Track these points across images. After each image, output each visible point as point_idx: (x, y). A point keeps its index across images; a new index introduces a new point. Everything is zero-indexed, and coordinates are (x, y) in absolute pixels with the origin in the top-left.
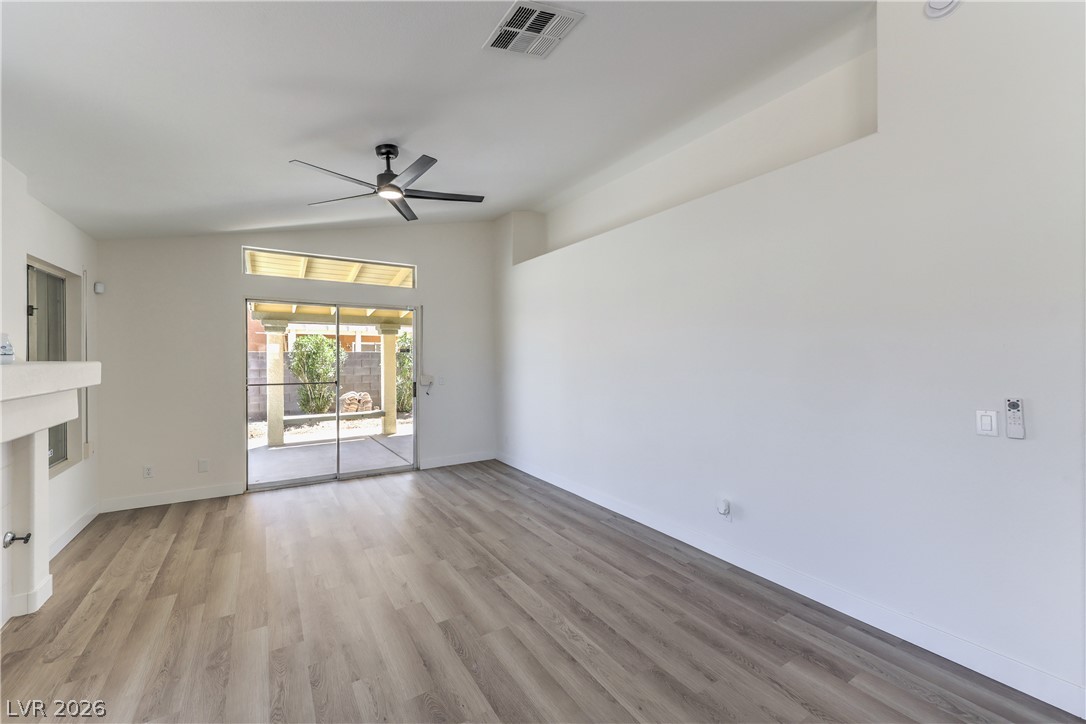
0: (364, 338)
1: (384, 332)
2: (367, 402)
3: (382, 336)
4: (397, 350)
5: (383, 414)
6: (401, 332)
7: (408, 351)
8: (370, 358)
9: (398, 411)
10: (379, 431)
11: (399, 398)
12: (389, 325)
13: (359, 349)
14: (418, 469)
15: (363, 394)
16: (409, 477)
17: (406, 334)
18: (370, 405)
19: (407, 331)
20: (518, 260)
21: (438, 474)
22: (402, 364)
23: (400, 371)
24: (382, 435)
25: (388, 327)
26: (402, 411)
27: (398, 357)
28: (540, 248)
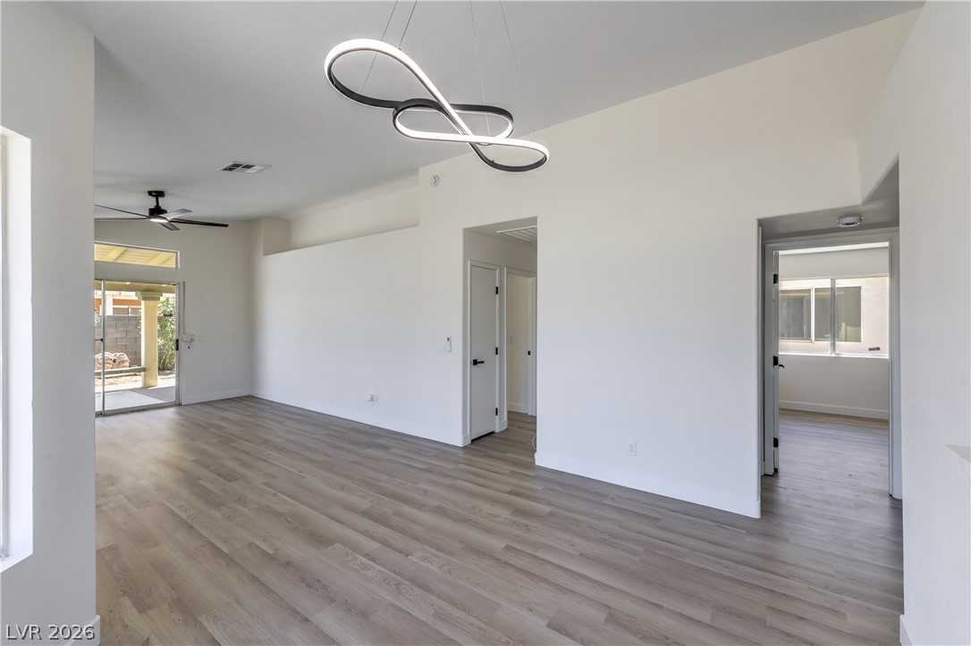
0: (116, 302)
1: (144, 299)
2: (123, 362)
3: (143, 302)
4: (159, 313)
5: (144, 370)
6: (162, 299)
7: (171, 315)
8: (126, 321)
9: (159, 369)
10: (139, 385)
11: (160, 358)
12: (150, 293)
13: (109, 312)
14: (180, 405)
15: (118, 354)
16: (172, 410)
17: (168, 299)
18: (127, 364)
19: (169, 298)
20: (267, 253)
21: (200, 407)
22: (163, 327)
23: (162, 333)
24: (142, 388)
25: (148, 294)
26: (163, 368)
27: (160, 320)
28: (286, 246)
